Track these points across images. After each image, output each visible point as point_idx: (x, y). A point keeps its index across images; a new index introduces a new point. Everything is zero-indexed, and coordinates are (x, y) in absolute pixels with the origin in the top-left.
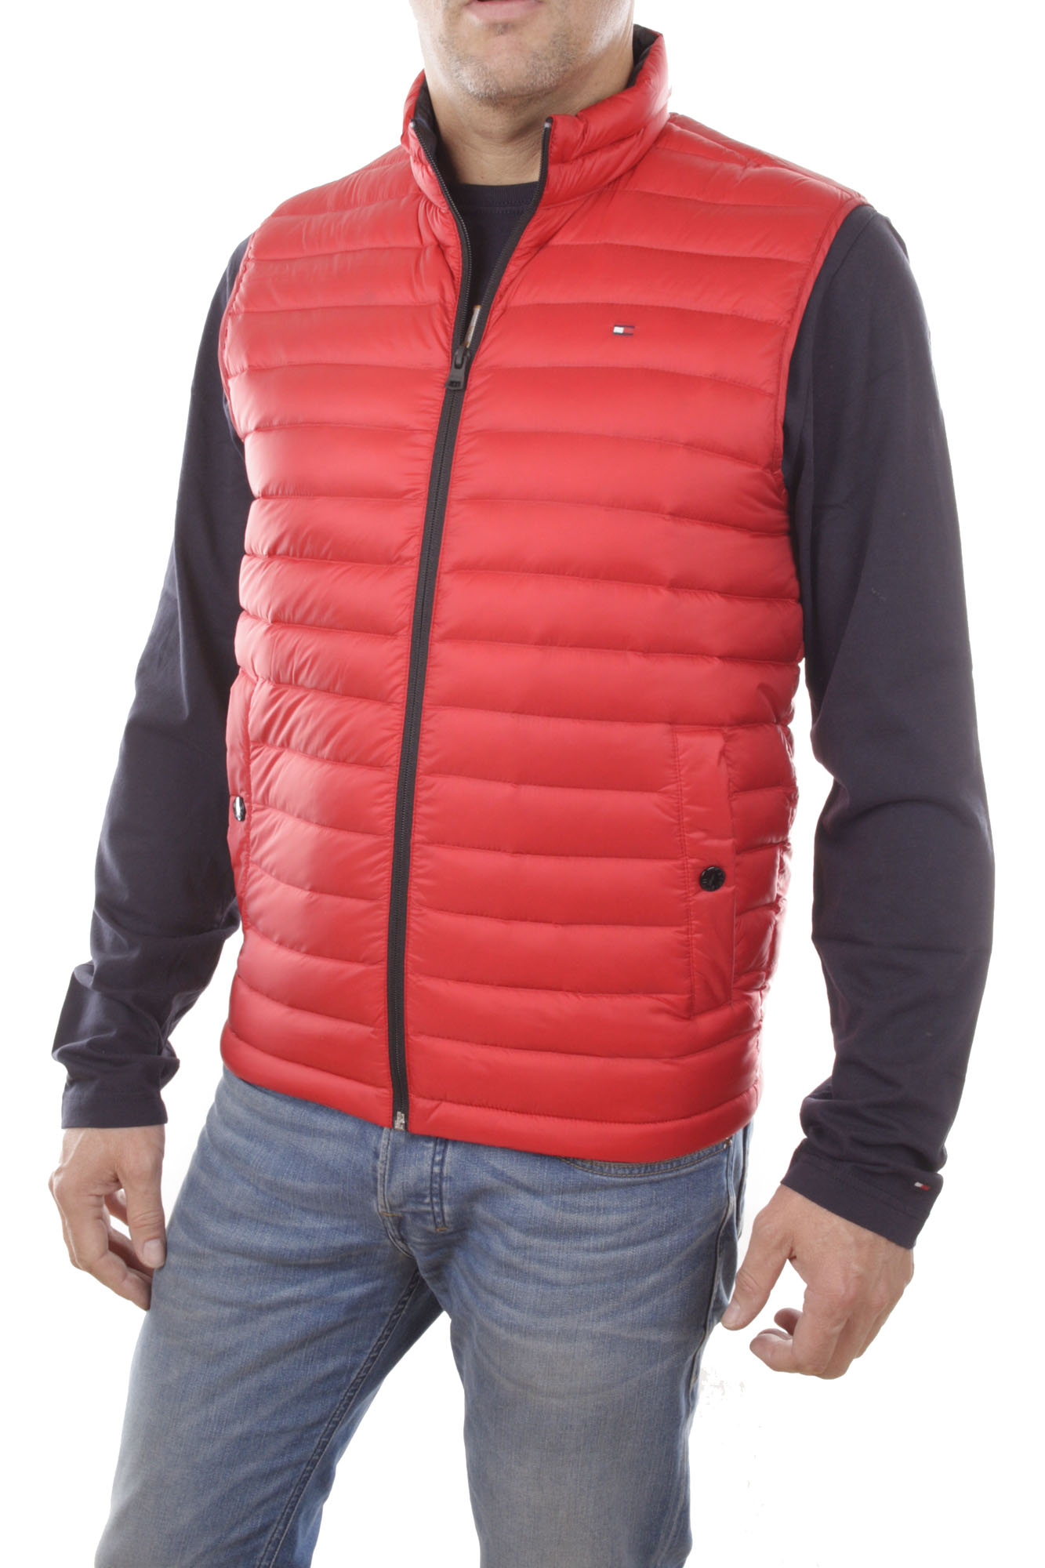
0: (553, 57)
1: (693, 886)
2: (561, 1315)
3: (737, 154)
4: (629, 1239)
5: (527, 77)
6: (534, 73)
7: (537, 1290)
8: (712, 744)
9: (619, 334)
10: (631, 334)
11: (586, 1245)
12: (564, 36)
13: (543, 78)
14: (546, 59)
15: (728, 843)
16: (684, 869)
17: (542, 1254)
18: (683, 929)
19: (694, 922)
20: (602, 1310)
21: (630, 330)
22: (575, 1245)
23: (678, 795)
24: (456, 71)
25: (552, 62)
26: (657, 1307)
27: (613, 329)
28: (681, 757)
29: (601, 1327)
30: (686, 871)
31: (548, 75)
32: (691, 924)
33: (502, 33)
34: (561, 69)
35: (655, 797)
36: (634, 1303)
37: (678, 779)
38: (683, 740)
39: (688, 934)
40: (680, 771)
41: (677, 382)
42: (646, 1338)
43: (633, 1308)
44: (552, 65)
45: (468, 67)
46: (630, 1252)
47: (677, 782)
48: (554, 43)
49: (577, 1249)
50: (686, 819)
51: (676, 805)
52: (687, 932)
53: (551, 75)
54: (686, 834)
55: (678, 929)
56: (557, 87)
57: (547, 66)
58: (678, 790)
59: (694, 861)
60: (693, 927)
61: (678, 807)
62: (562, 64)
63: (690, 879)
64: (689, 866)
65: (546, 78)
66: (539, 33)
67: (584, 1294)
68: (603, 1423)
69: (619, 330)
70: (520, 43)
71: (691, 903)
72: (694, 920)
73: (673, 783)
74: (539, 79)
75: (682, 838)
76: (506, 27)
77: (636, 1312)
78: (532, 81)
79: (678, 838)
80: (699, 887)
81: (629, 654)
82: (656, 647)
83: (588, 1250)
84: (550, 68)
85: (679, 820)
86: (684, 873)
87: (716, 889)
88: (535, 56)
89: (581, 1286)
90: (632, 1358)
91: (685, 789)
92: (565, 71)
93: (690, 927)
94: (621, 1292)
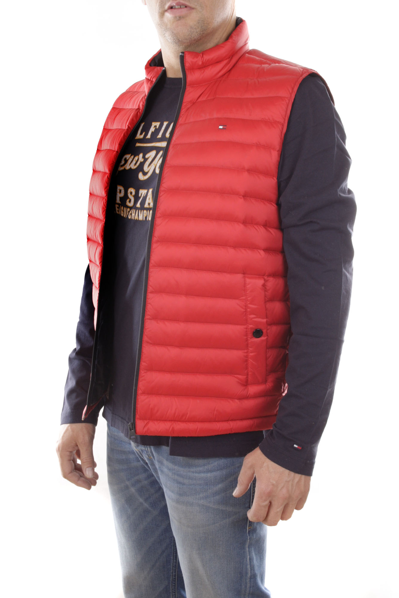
0: (198, 28)
1: (250, 335)
2: (187, 496)
3: (268, 61)
4: (208, 469)
5: (188, 35)
6: (191, 34)
7: (178, 486)
8: (260, 282)
9: (221, 129)
10: (225, 129)
11: (192, 470)
12: (202, 21)
13: (194, 36)
14: (195, 29)
15: (265, 320)
16: (247, 329)
17: (178, 472)
18: (246, 351)
19: (250, 349)
20: (201, 495)
21: (225, 127)
22: (188, 470)
23: (246, 300)
24: (164, 35)
25: (198, 30)
26: (224, 497)
27: (219, 127)
28: (247, 287)
29: (202, 502)
30: (248, 329)
31: (196, 35)
32: (249, 350)
33: (179, 20)
34: (202, 33)
35: (237, 301)
36: (214, 494)
37: (246, 295)
38: (248, 280)
39: (247, 353)
40: (247, 292)
41: (244, 146)
42: (221, 509)
43: (213, 496)
44: (197, 31)
45: (168, 33)
46: (209, 475)
47: (245, 296)
48: (199, 23)
49: (189, 471)
50: (248, 310)
51: (245, 304)
52: (247, 352)
53: (197, 35)
54: (248, 316)
55: (244, 351)
56: (200, 39)
57: (196, 31)
58: (246, 299)
59: (251, 326)
60: (249, 351)
61: (246, 305)
62: (202, 31)
63: (249, 333)
64: (249, 328)
65: (195, 36)
66: (193, 19)
67: (194, 489)
68: (207, 539)
69: (221, 127)
70: (186, 23)
71: (249, 342)
72: (250, 348)
73: (244, 296)
74: (193, 36)
75: (247, 317)
76: (180, 18)
77: (215, 498)
78: (190, 37)
79: (245, 317)
80: (253, 336)
81: (228, 247)
82: (238, 245)
83: (193, 472)
84: (197, 32)
85: (246, 310)
86: (247, 330)
87: (259, 337)
88: (191, 28)
89: (192, 485)
90: (216, 515)
91: (249, 299)
92: (203, 34)
93: (248, 350)
94: (208, 490)
